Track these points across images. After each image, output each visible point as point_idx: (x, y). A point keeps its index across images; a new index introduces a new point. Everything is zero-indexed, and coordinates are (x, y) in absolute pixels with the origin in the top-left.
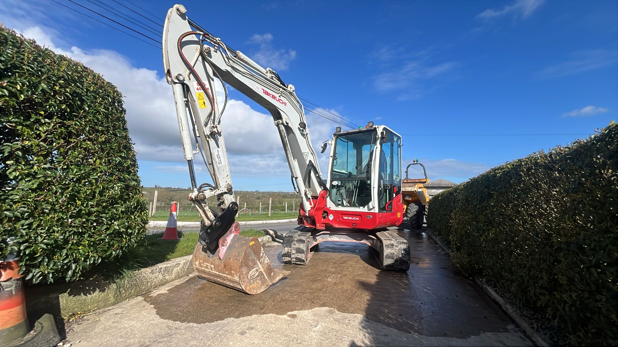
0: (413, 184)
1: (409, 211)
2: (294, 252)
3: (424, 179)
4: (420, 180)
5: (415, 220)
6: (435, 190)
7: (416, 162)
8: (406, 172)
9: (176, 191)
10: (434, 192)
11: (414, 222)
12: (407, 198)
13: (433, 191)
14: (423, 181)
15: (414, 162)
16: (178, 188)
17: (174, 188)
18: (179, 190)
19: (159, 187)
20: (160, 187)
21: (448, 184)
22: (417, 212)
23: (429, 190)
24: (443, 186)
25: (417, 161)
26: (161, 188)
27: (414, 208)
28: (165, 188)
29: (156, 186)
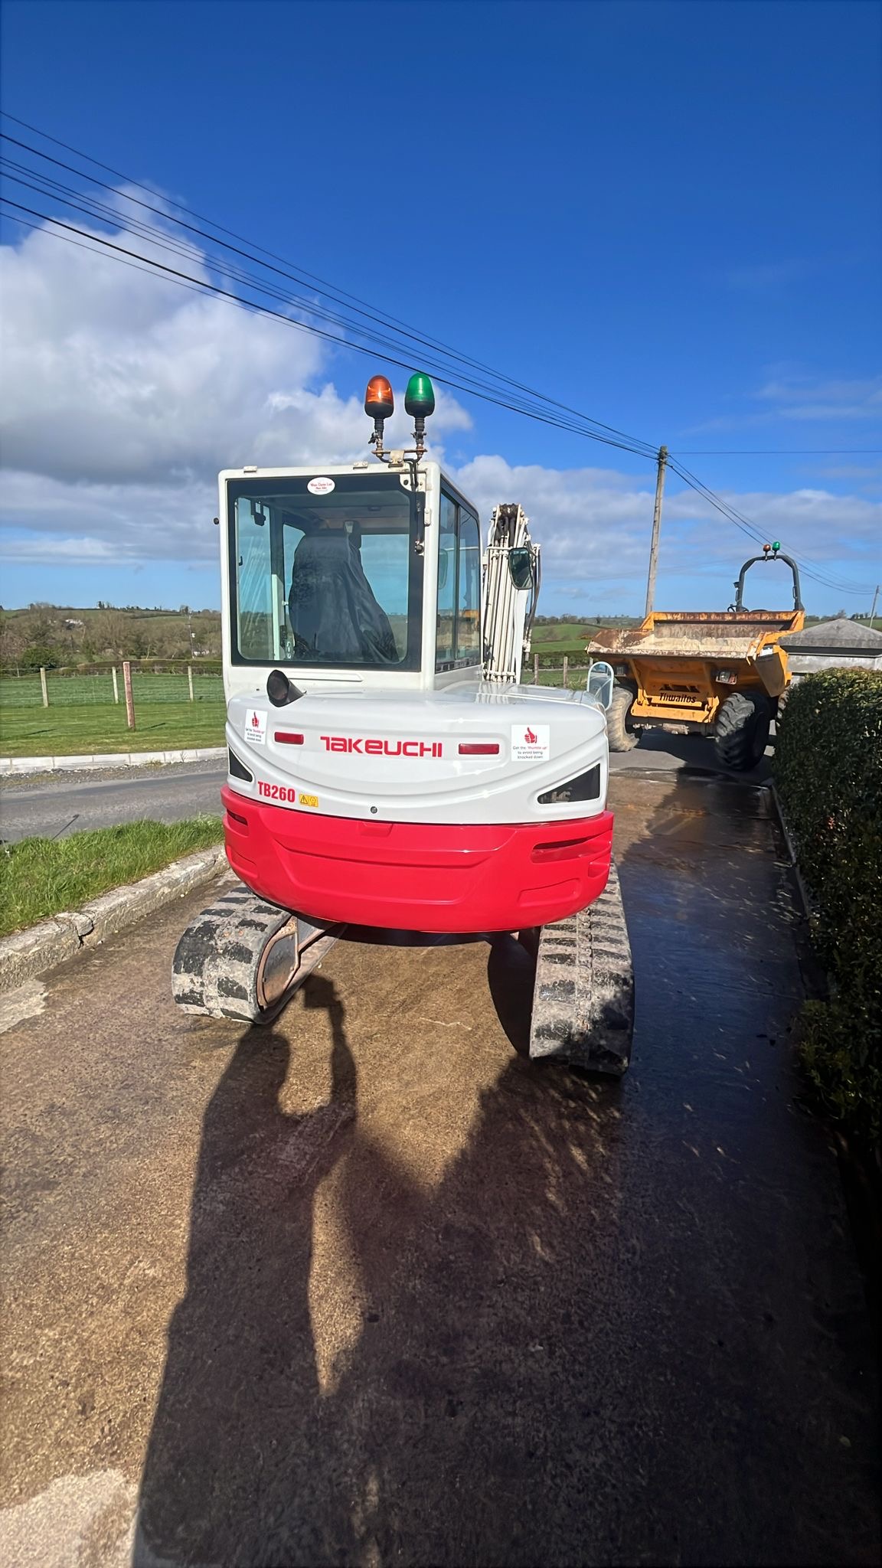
0: (750, 627)
1: (723, 719)
2: (212, 990)
3: (787, 613)
4: (774, 613)
5: (738, 745)
6: (814, 658)
7: (771, 553)
8: (737, 584)
9: (152, 616)
10: (810, 666)
11: (736, 752)
12: (723, 679)
13: (808, 659)
14: (784, 617)
15: (766, 550)
16: (156, 610)
17: (147, 610)
18: (158, 613)
19: (108, 608)
20: (112, 606)
21: (860, 641)
22: (747, 721)
23: (794, 658)
24: (844, 645)
25: (775, 550)
26: (114, 609)
27: (741, 709)
28: (123, 610)
29: (100, 605)
